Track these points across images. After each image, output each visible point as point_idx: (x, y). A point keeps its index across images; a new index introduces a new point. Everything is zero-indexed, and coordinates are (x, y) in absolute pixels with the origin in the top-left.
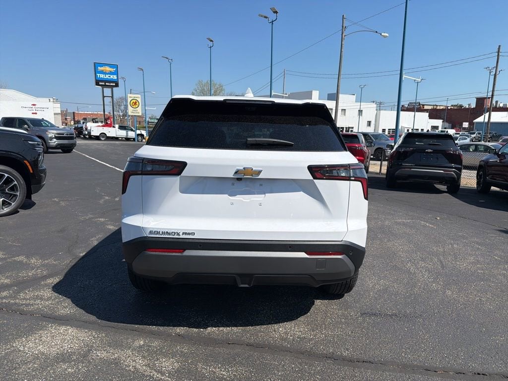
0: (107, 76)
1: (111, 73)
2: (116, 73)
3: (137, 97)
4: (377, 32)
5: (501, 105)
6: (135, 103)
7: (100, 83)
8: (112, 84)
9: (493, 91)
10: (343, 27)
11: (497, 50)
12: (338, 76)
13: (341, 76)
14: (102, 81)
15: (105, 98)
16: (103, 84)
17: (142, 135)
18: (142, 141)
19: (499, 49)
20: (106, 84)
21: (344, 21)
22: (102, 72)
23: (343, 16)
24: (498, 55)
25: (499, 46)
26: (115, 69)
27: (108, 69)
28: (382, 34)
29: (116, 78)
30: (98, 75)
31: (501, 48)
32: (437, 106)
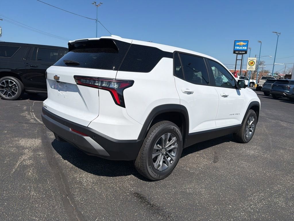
0: (241, 48)
1: (244, 46)
2: (247, 46)
3: (253, 59)
6: (252, 63)
7: (236, 52)
8: (243, 52)
14: (237, 51)
15: (237, 61)
16: (238, 52)
17: (253, 83)
18: (252, 86)
20: (240, 52)
22: (238, 46)
26: (246, 43)
27: (242, 43)
29: (246, 48)
30: (236, 47)
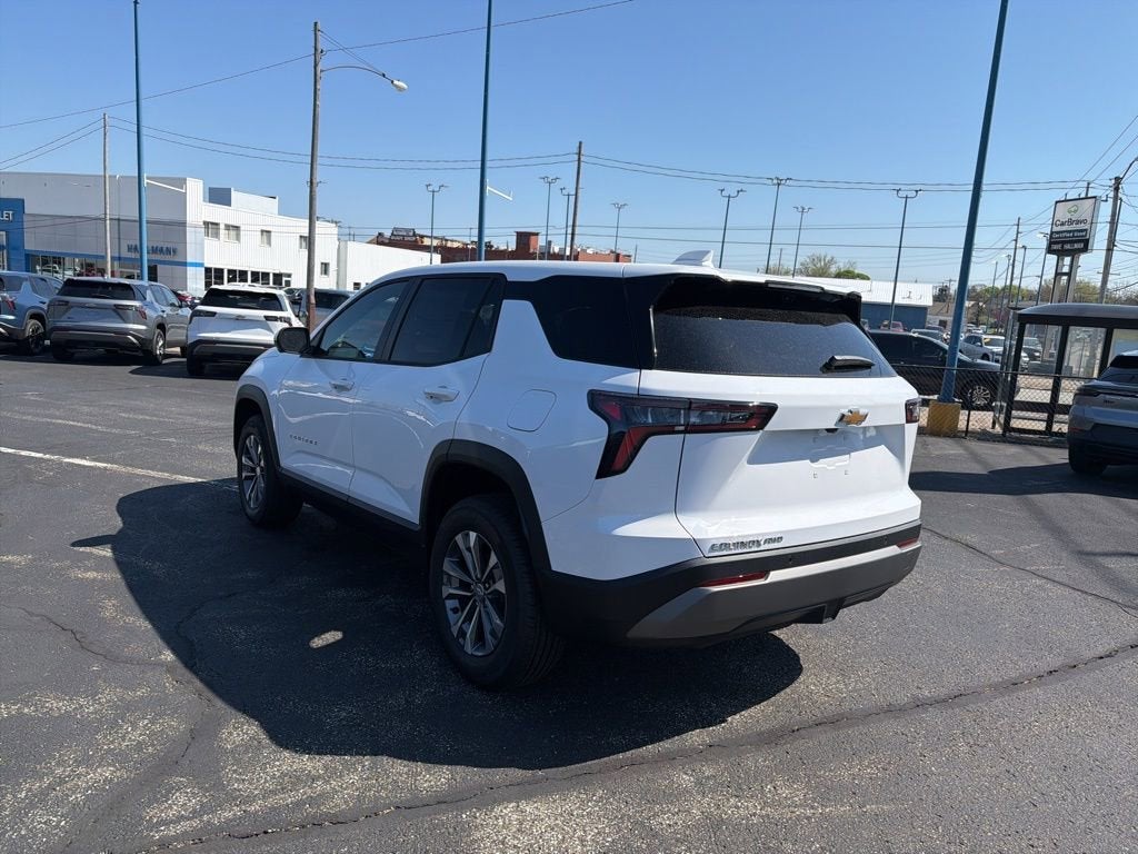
4: (384, 75)
5: (556, 250)
9: (574, 226)
10: (316, 49)
11: (576, 151)
12: (310, 158)
13: (319, 160)
19: (580, 147)
21: (319, 38)
23: (316, 24)
24: (579, 159)
25: (580, 143)
28: (396, 82)
31: (583, 145)
32: (447, 240)
